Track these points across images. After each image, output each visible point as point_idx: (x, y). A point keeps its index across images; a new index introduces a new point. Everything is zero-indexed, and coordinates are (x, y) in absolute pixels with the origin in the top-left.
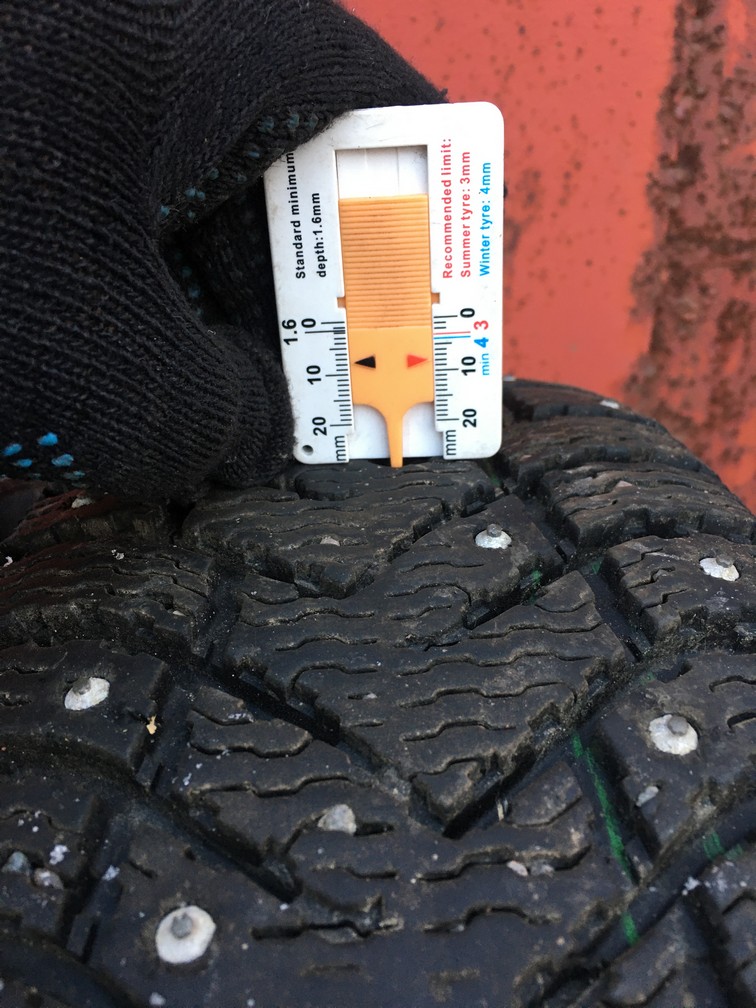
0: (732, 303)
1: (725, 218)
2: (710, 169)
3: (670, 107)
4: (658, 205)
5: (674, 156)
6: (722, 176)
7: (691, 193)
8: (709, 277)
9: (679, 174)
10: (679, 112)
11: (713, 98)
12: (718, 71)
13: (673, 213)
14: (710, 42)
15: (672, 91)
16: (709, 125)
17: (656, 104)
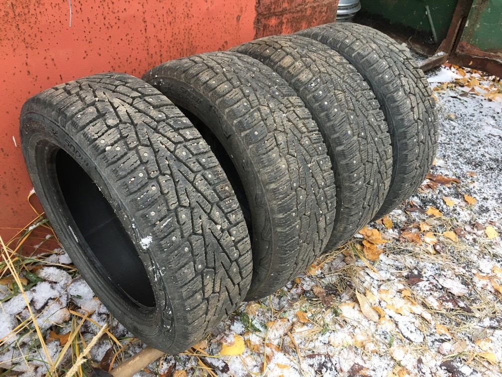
0: (264, 24)
1: (263, 11)
4: (256, 10)
6: (263, 4)
7: (259, 7)
8: (262, 20)
9: (258, 5)
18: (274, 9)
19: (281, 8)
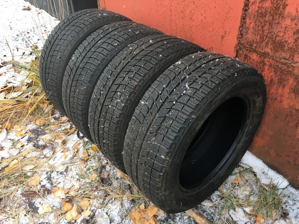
0: (246, 54)
1: (245, 44)
2: (244, 37)
3: (239, 29)
5: (240, 34)
6: (245, 38)
7: (242, 39)
8: (243, 50)
9: (240, 36)
10: (241, 29)
11: (245, 29)
12: (245, 26)
13: (239, 40)
14: (245, 23)
15: (240, 27)
16: (244, 32)
17: (238, 28)
18: (256, 47)
19: (264, 50)
